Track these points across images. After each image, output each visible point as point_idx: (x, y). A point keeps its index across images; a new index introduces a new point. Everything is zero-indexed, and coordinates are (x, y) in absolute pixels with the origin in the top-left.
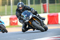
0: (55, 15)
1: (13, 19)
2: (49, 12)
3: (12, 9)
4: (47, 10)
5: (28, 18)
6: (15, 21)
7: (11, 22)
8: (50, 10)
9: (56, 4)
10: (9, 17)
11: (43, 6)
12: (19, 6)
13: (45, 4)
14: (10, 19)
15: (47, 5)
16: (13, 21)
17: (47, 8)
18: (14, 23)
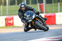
1: (9, 20)
2: (46, 12)
3: (7, 9)
4: (44, 10)
6: (11, 21)
7: (7, 23)
8: (47, 11)
9: (53, 4)
10: (5, 17)
11: (40, 6)
12: (22, 6)
13: (41, 4)
14: (6, 19)
15: (44, 6)
16: (9, 22)
17: (44, 8)
18: (10, 23)
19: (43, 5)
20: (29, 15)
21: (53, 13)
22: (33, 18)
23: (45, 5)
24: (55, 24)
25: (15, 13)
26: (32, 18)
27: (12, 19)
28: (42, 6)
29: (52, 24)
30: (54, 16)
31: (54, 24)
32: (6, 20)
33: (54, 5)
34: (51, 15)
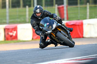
0: (77, 24)
1: (10, 30)
2: (68, 19)
3: (7, 14)
4: (65, 16)
5: (50, 27)
6: (13, 33)
8: (69, 16)
13: (61, 6)
15: (65, 8)
17: (65, 12)
18: (11, 36)
19: (63, 7)
20: (48, 24)
21: (78, 20)
22: (54, 28)
23: (67, 7)
24: (83, 37)
25: (19, 20)
26: (52, 27)
27: (15, 29)
28: (62, 9)
29: (77, 38)
30: (80, 24)
31: (80, 37)
32: (6, 30)
33: (80, 7)
34: (76, 23)
